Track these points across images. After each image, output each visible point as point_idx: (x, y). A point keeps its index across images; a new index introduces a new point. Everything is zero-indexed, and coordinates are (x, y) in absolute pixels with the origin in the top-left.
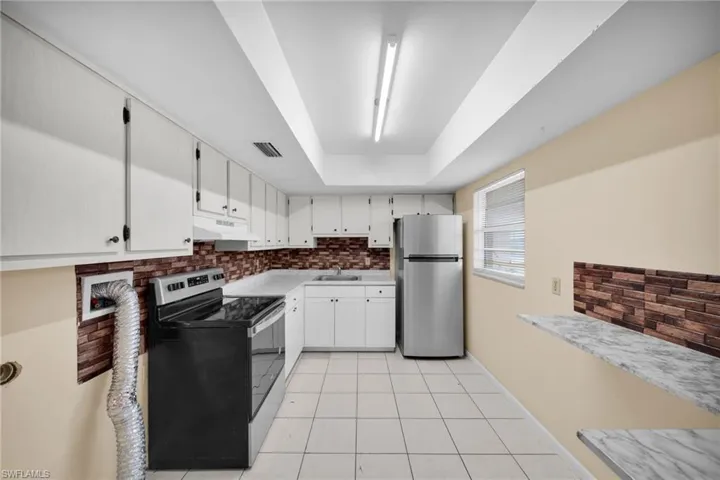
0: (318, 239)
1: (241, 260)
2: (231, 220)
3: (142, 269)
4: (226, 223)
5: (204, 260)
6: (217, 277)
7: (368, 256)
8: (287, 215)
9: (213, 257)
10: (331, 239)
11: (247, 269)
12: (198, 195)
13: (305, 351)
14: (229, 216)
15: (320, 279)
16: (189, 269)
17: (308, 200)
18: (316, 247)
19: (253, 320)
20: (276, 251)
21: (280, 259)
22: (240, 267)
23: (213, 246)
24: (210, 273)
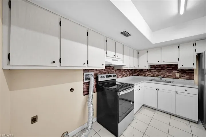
0: (151, 65)
1: (123, 72)
2: (117, 59)
3: (96, 72)
4: (115, 60)
5: (111, 71)
6: (114, 76)
7: (178, 73)
8: (138, 57)
9: (114, 70)
10: (157, 65)
11: (124, 75)
12: (106, 52)
13: (144, 106)
14: (116, 58)
15: (151, 80)
16: (107, 73)
17: (146, 51)
18: (150, 68)
19: (120, 90)
20: (135, 70)
21: (136, 72)
22: (122, 74)
23: (114, 67)
24: (112, 75)
